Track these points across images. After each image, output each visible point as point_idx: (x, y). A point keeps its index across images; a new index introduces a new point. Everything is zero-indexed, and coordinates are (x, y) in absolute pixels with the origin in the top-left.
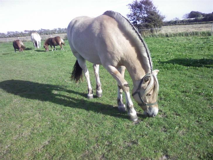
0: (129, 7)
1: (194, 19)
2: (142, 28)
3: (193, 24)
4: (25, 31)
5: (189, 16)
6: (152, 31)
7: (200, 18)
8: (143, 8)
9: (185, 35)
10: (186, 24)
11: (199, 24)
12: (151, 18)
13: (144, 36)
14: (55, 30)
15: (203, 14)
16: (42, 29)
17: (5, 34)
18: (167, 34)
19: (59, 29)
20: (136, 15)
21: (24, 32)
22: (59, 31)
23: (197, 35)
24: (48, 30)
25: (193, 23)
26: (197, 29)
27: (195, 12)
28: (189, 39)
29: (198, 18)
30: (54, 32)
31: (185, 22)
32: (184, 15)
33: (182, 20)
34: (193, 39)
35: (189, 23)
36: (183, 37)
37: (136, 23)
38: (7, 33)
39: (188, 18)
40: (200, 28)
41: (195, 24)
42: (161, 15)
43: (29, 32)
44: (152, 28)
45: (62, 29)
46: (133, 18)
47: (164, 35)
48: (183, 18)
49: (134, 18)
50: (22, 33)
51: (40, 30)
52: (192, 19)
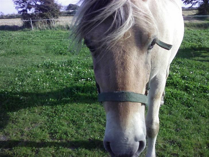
2: (36, 18)
6: (49, 22)
12: (47, 7)
13: (39, 28)
18: (68, 26)
20: (26, 2)
27: (72, 5)
29: (76, 10)
31: (65, 14)
37: (27, 11)
39: (66, 10)
42: (58, 3)
44: (48, 19)
46: (22, 6)
47: (65, 27)
49: (24, 6)
52: (71, 11)
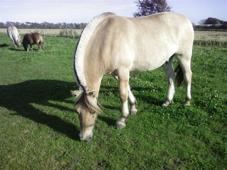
0: (137, 4)
1: (210, 26)
3: (210, 31)
4: (27, 23)
5: (206, 22)
7: (218, 25)
8: (155, 7)
9: (202, 44)
10: (201, 30)
11: (215, 31)
14: (60, 24)
15: (221, 21)
16: (45, 22)
17: (4, 24)
19: (65, 23)
21: (25, 24)
22: (64, 25)
23: (217, 46)
24: (52, 24)
25: (209, 29)
26: (215, 37)
27: (212, 19)
28: (207, 51)
29: (216, 25)
30: (58, 26)
31: (201, 28)
32: (201, 21)
33: (197, 25)
34: (213, 51)
35: (204, 29)
36: (199, 47)
38: (6, 23)
39: (204, 24)
40: (218, 36)
41: (211, 31)
43: (31, 24)
45: (68, 24)
48: (199, 23)
50: (23, 24)
51: (43, 23)
52: (209, 25)
